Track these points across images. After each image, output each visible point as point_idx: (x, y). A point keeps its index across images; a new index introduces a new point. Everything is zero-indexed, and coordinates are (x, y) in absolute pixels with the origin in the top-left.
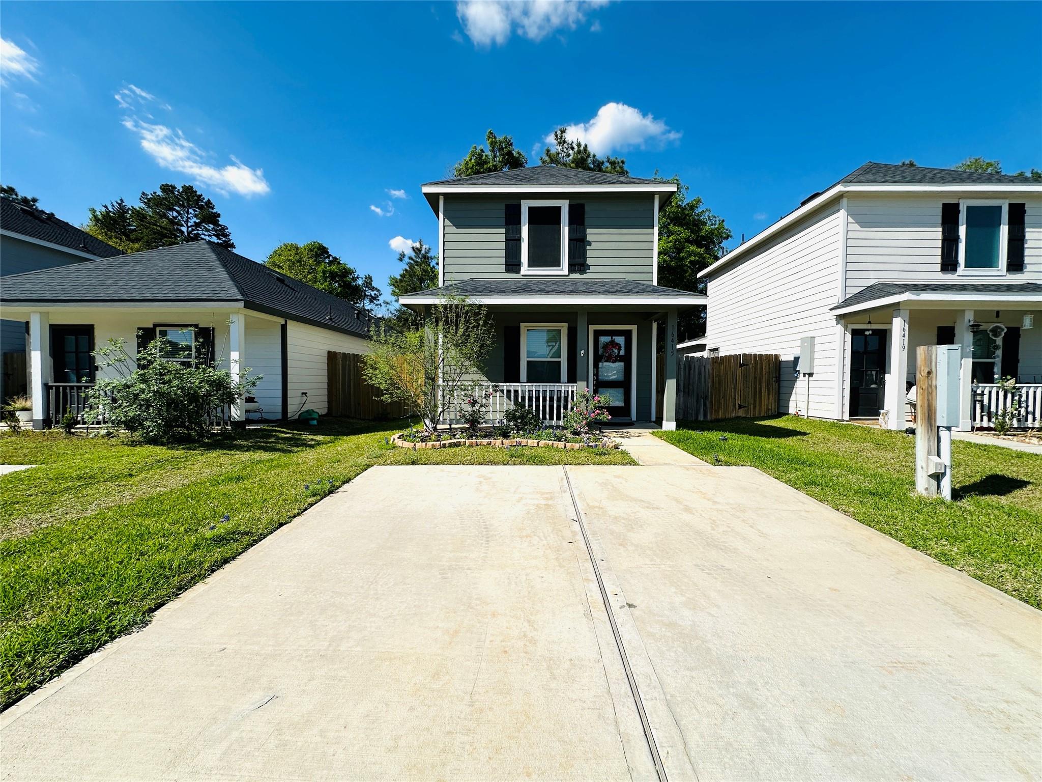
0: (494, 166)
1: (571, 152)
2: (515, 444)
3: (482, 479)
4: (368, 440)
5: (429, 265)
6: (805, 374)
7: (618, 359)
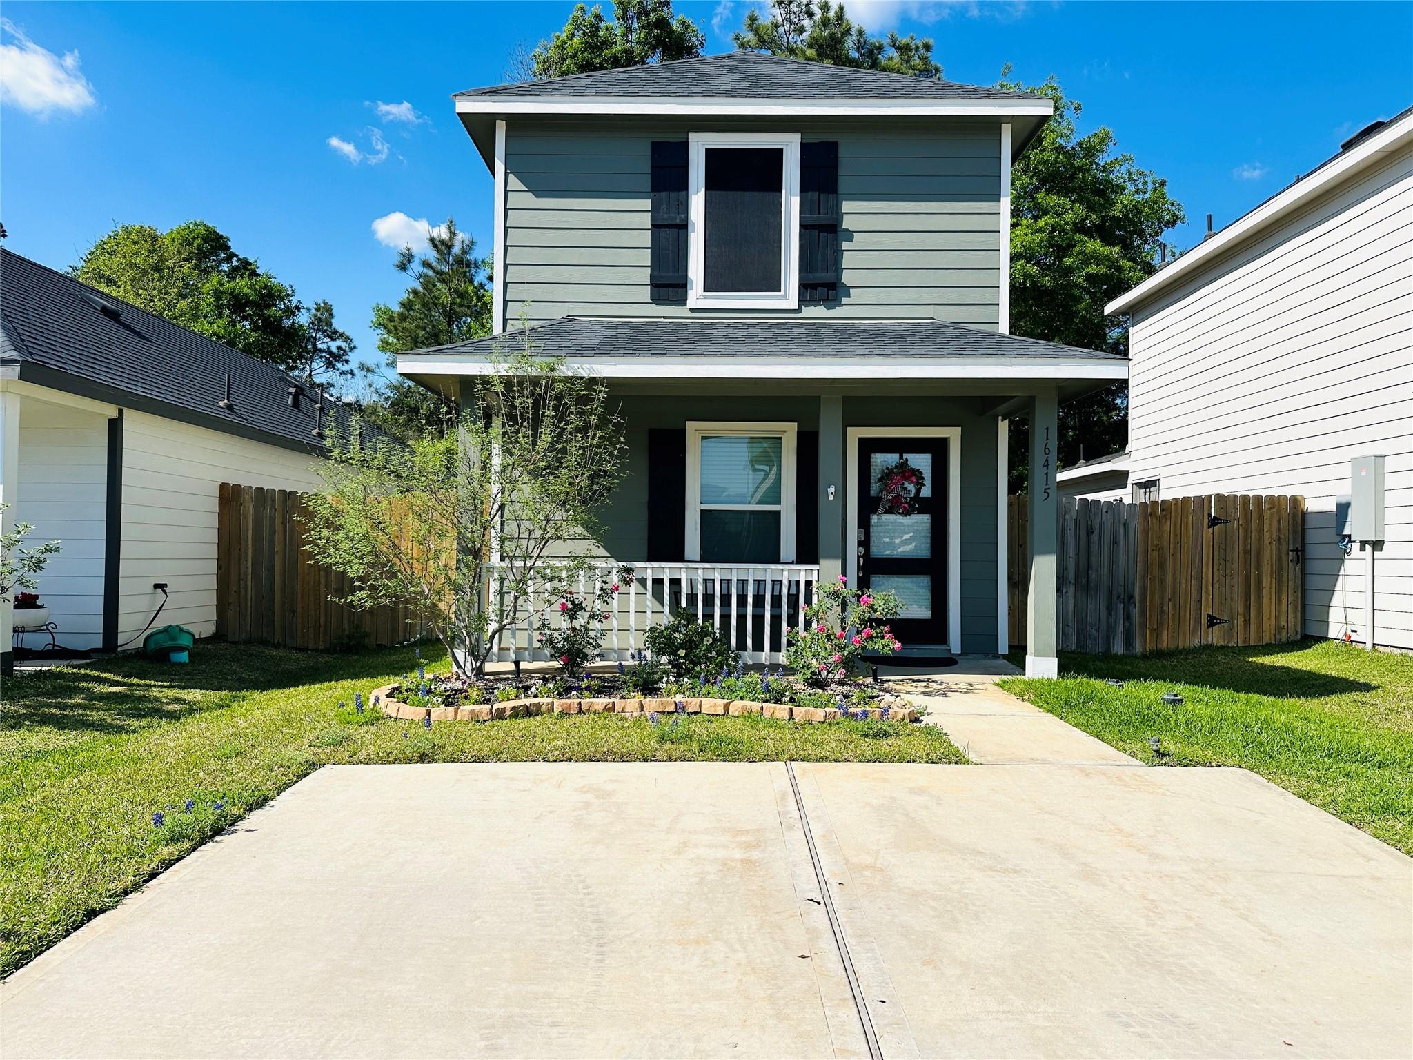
0: (625, 51)
1: (806, 23)
2: (672, 709)
3: (589, 797)
4: (314, 702)
5: (471, 282)
6: (1363, 544)
7: (917, 505)
